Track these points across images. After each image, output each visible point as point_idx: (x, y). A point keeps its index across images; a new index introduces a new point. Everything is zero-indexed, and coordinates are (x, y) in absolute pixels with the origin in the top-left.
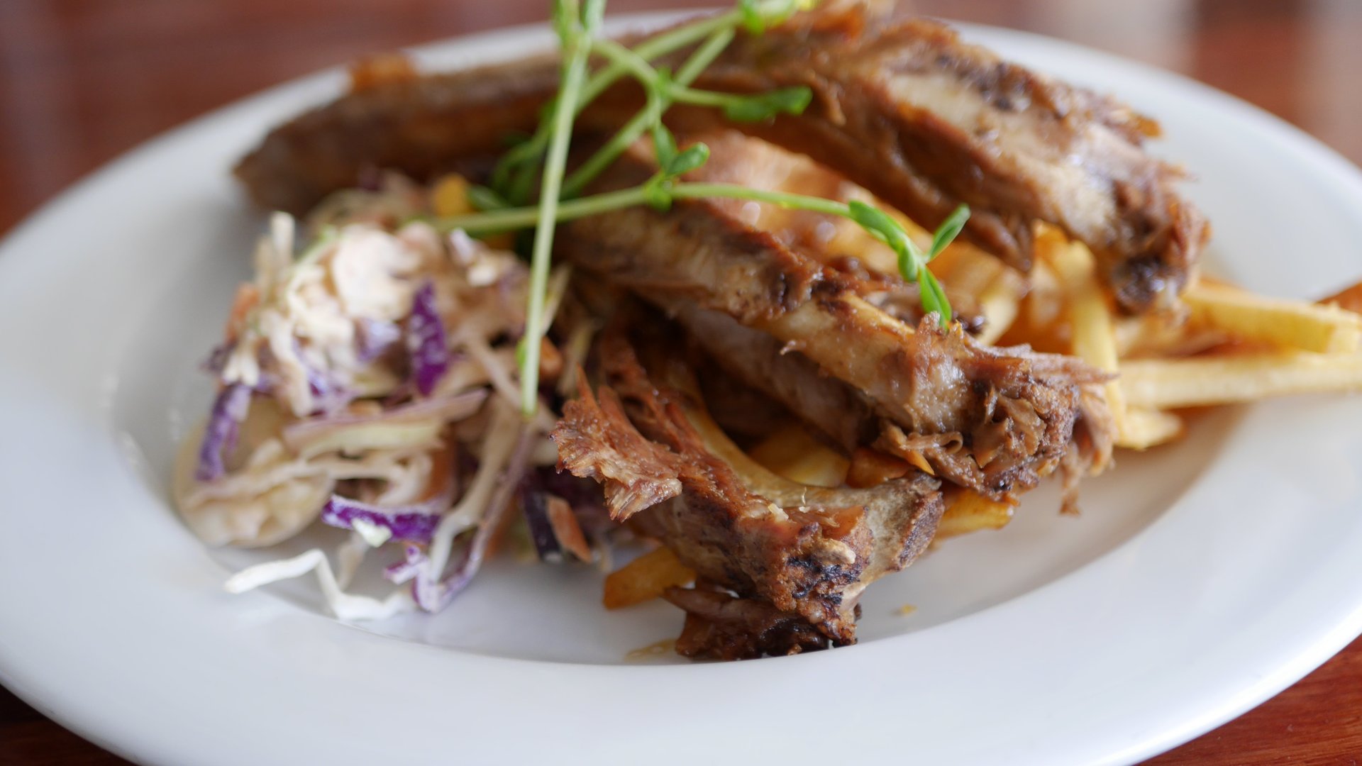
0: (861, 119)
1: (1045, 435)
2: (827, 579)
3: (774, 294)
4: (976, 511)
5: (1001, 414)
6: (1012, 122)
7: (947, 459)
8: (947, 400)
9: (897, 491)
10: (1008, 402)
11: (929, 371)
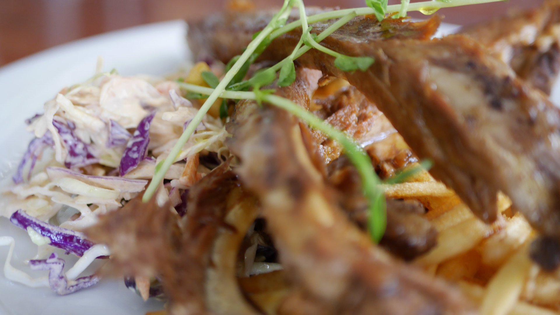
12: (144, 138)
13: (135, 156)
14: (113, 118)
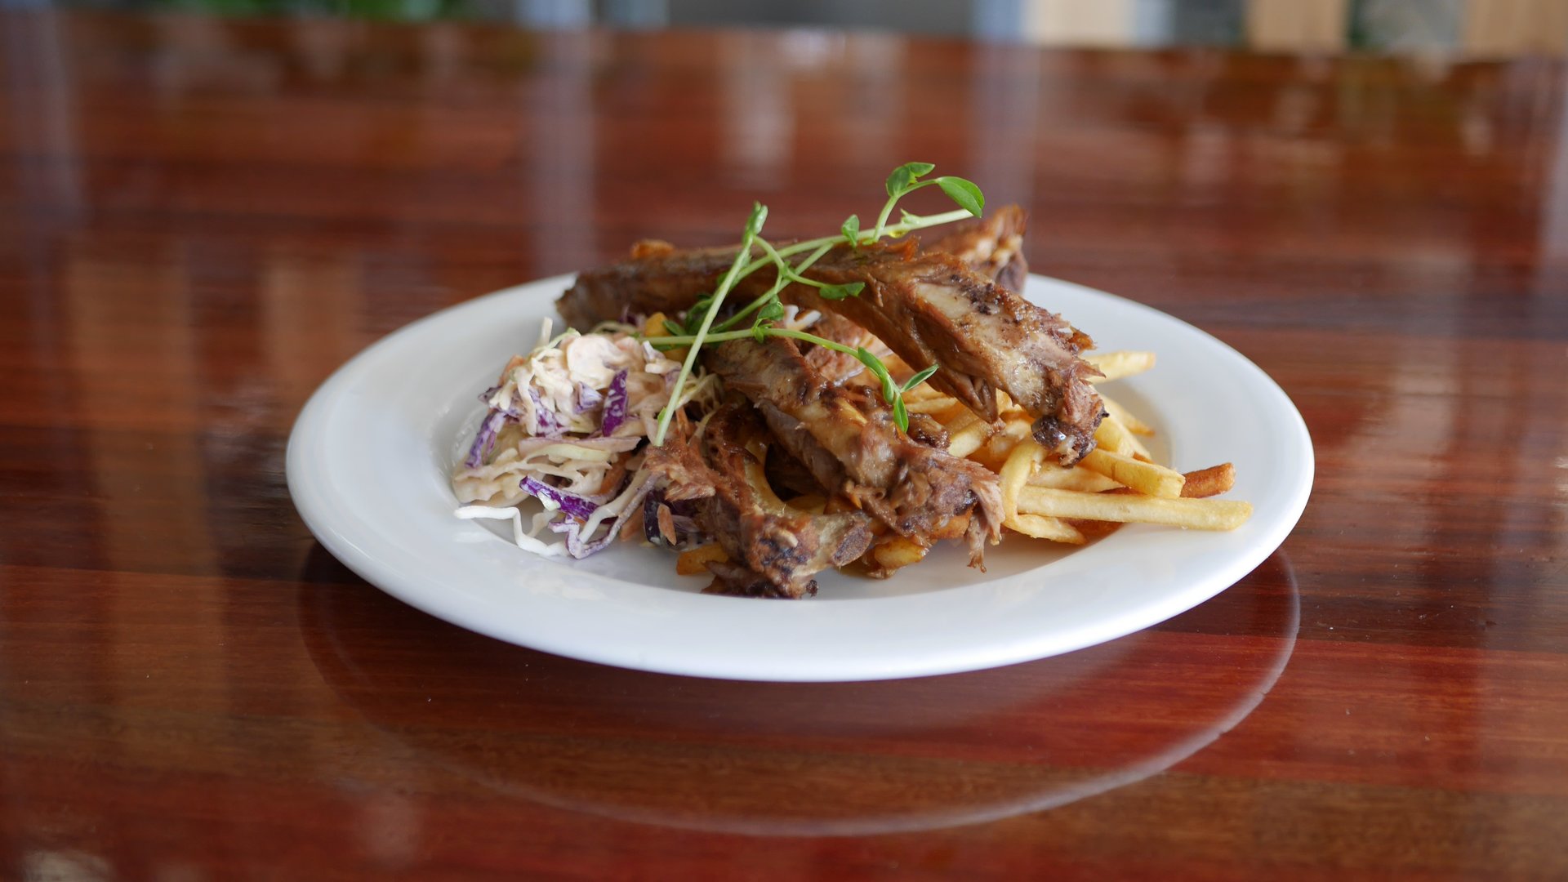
0: (895, 306)
1: (931, 496)
2: (783, 557)
3: (799, 394)
4: (902, 548)
5: (908, 479)
6: (985, 321)
7: (874, 504)
8: (881, 468)
9: (843, 518)
10: (913, 474)
11: (872, 448)
12: (623, 395)
13: (619, 414)
14: (582, 380)
